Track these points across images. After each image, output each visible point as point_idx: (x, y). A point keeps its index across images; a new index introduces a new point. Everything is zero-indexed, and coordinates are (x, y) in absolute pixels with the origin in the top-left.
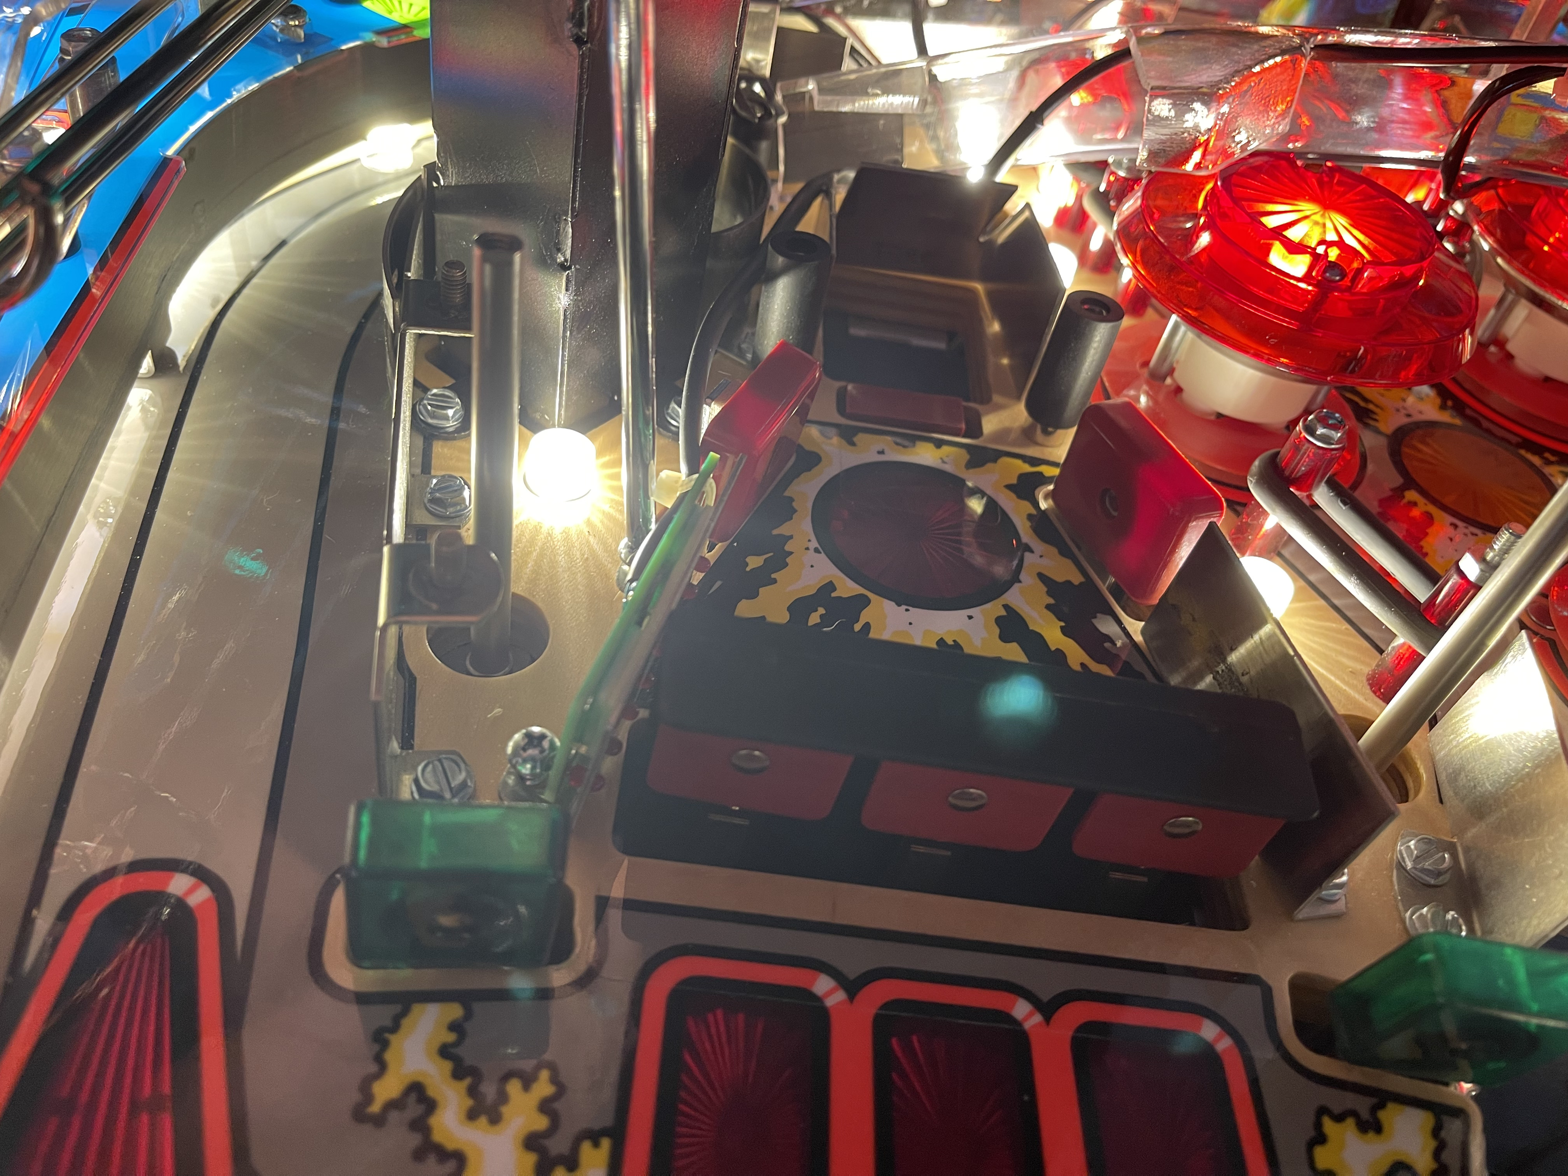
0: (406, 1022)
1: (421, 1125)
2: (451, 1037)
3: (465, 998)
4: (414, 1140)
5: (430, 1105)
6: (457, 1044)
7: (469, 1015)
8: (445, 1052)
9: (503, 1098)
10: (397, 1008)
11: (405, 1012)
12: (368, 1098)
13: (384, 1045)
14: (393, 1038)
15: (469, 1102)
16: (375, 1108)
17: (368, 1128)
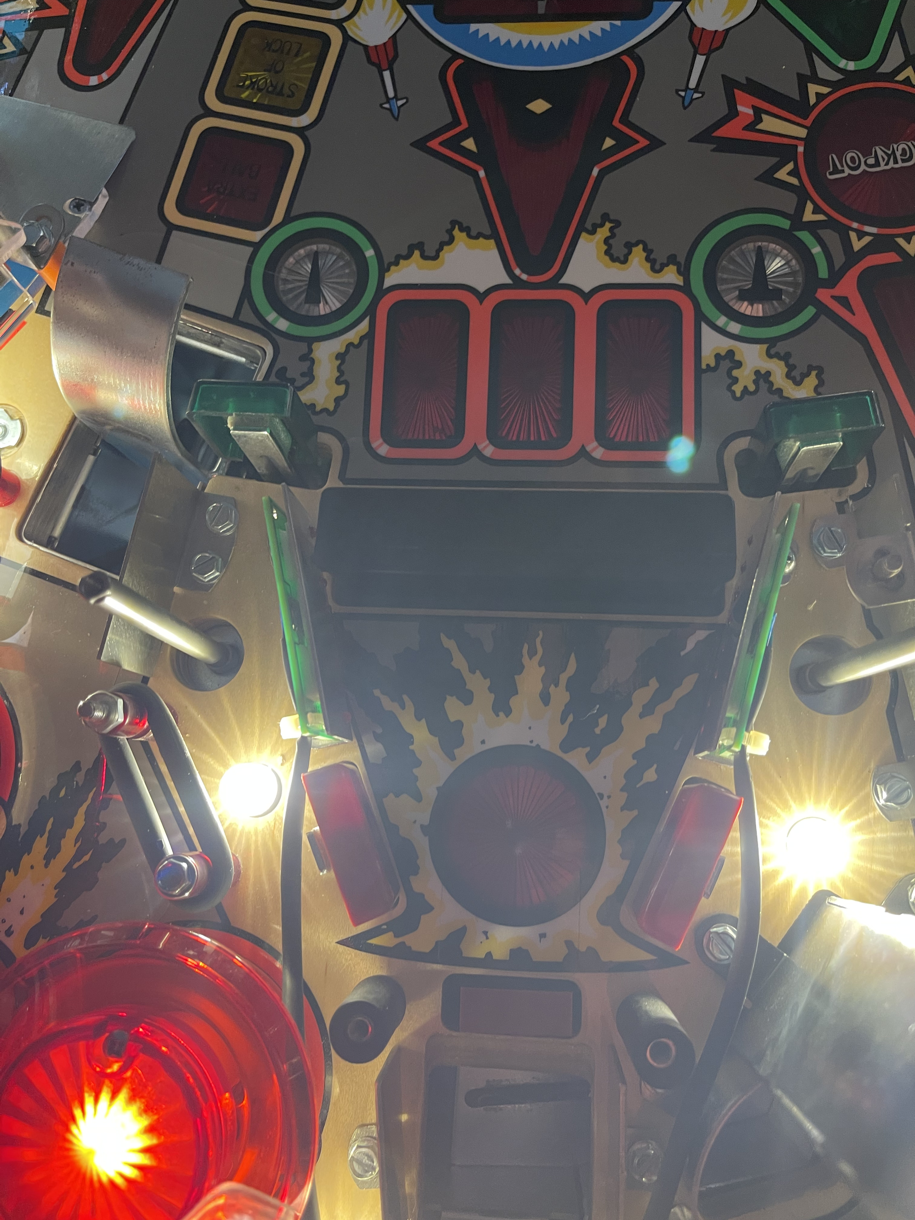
1: (791, 368)
4: (791, 361)
5: (788, 376)
9: (755, 382)
12: (818, 376)
15: (771, 379)
16: (814, 373)
17: (815, 364)
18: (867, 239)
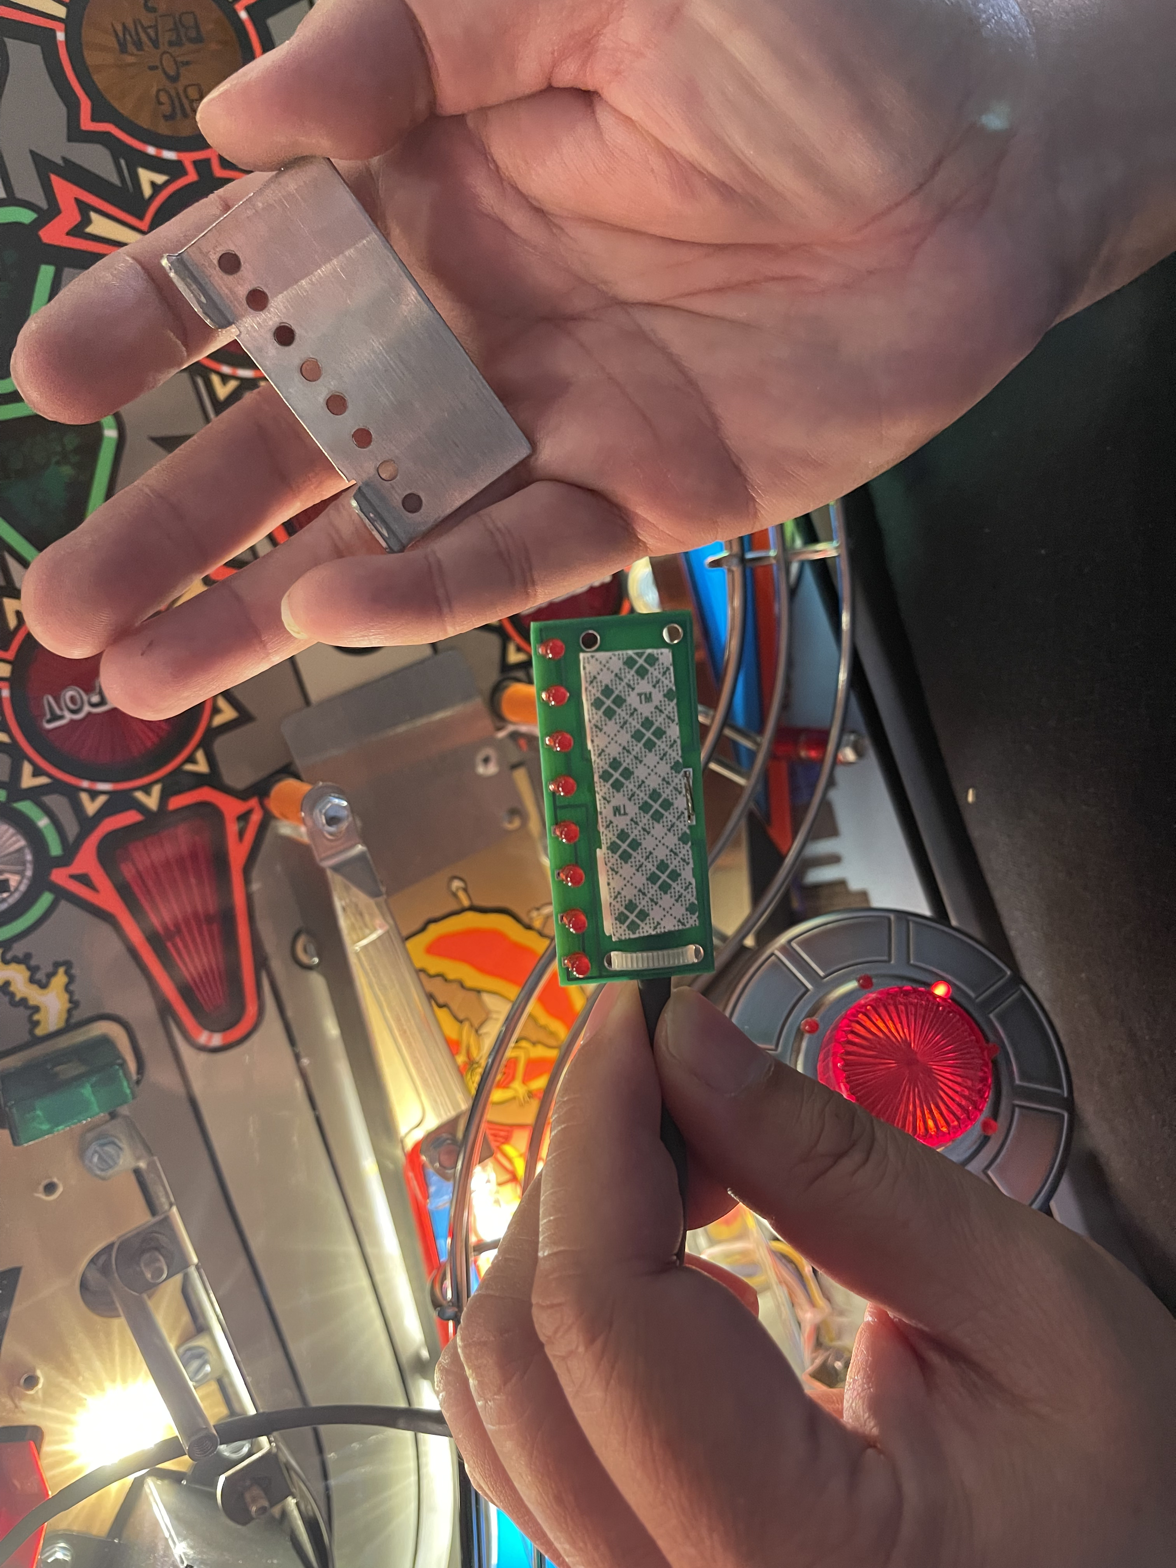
0: (64, 1016)
1: (33, 970)
2: (36, 1017)
3: (37, 1040)
4: (33, 963)
5: (32, 980)
6: (31, 1016)
7: (31, 1032)
8: (36, 1009)
10: (73, 1021)
11: (68, 1020)
12: (67, 973)
13: (71, 1001)
14: (68, 1005)
15: (12, 989)
16: (61, 970)
17: (61, 959)
18: (102, 799)
